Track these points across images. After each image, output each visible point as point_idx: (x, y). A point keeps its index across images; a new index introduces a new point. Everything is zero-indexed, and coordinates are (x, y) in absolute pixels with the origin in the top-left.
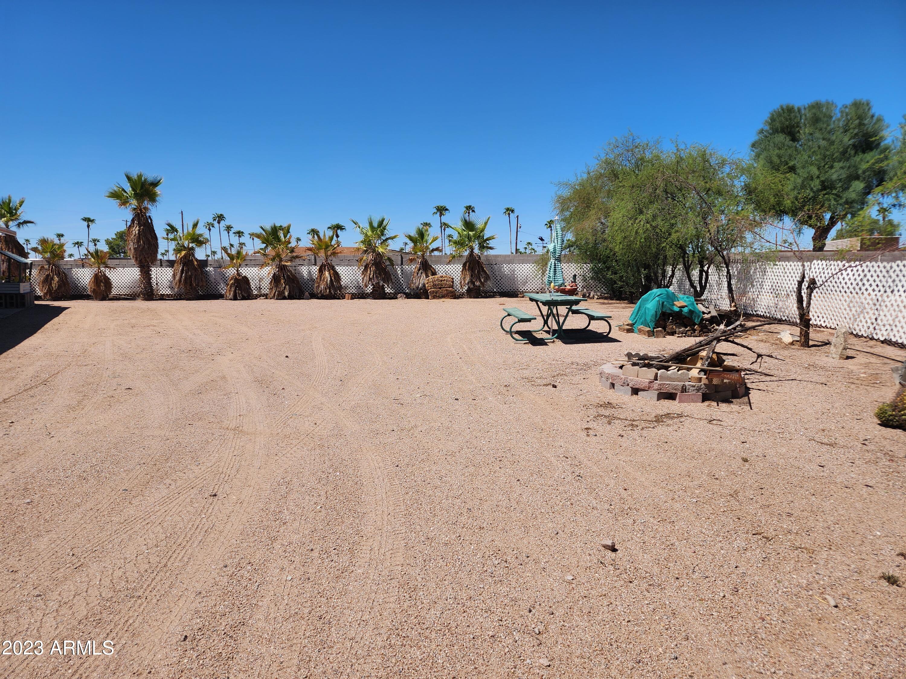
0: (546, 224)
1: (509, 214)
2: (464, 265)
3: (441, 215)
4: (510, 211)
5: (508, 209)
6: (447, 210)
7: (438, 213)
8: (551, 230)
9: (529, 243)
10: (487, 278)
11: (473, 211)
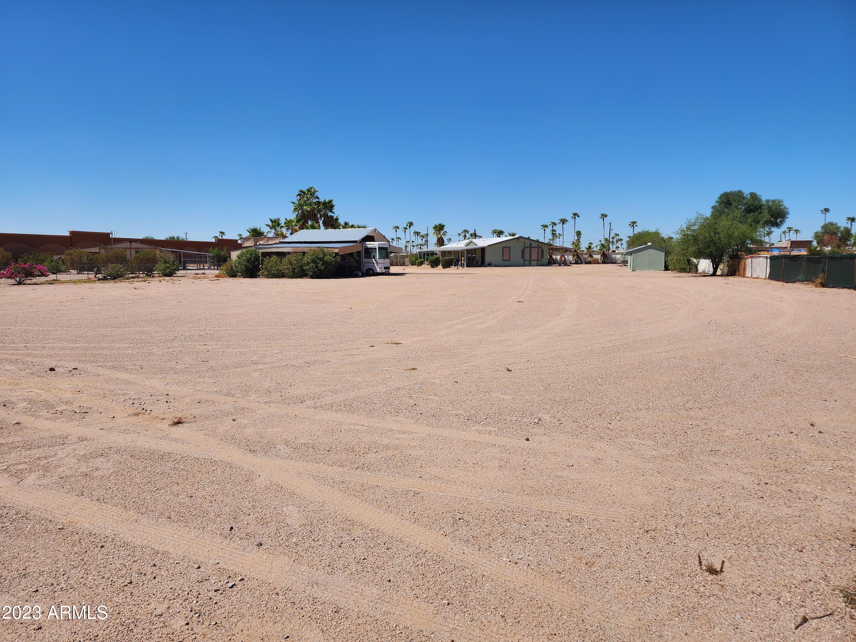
0: (630, 224)
1: (603, 219)
2: (601, 255)
3: (563, 223)
4: (604, 216)
5: (603, 215)
6: (567, 221)
7: (562, 223)
8: (633, 228)
9: (617, 235)
10: (608, 259)
11: (578, 216)
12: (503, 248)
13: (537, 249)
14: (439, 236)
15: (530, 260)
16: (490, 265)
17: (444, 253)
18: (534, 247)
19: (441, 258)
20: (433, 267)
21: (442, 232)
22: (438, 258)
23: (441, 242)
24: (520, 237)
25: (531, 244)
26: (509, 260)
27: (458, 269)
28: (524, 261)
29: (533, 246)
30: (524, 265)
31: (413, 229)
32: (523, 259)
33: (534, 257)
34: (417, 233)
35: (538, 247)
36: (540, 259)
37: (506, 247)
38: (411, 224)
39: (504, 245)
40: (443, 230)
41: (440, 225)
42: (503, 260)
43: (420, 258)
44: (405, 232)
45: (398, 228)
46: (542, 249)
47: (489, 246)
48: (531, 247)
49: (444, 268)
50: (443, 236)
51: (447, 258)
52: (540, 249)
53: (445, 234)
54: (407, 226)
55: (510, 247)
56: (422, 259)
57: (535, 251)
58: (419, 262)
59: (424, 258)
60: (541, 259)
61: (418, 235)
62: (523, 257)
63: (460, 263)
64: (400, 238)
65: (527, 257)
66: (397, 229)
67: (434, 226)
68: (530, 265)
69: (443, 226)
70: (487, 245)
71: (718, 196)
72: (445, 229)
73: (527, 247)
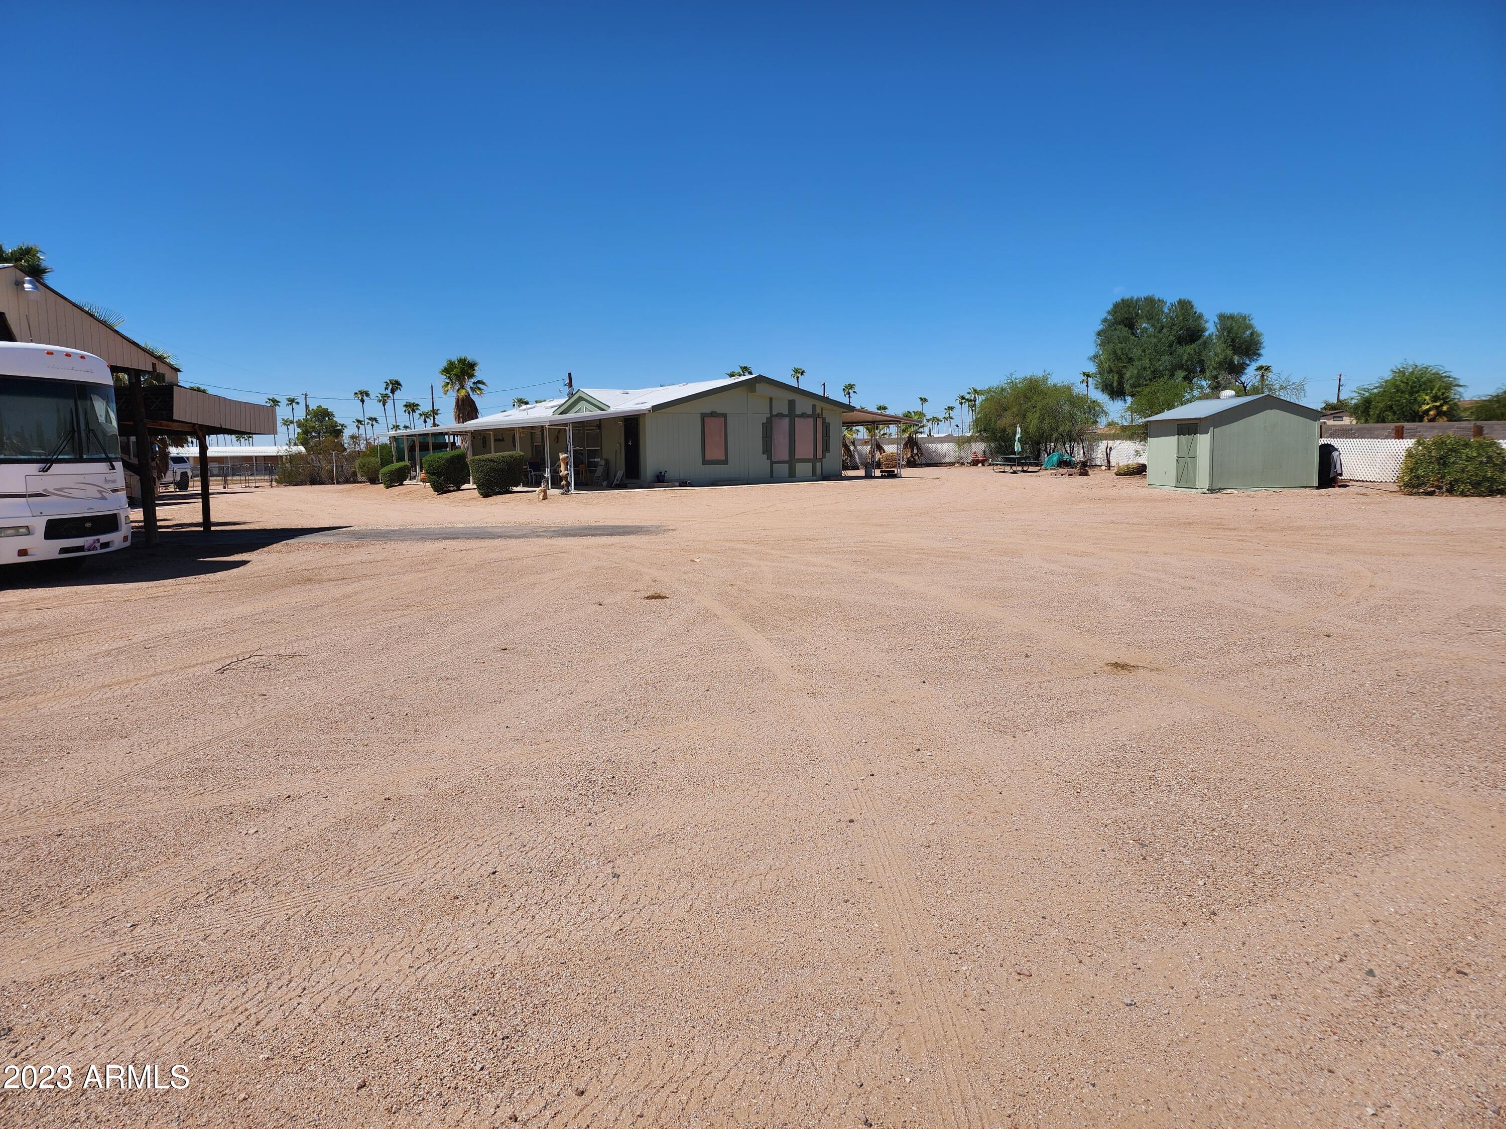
12: (704, 416)
13: (811, 420)
14: (463, 393)
15: (792, 461)
16: (660, 480)
17: (481, 438)
18: (803, 415)
19: (469, 458)
20: (441, 489)
21: (469, 383)
22: (462, 457)
23: (467, 409)
24: (761, 379)
25: (792, 404)
26: (725, 462)
27: (545, 497)
28: (772, 463)
29: (798, 412)
30: (772, 478)
31: (402, 397)
32: (769, 457)
33: (804, 449)
34: (411, 407)
35: (815, 416)
36: (819, 455)
37: (713, 414)
38: (395, 386)
39: (707, 406)
40: (471, 376)
41: (462, 361)
42: (705, 462)
43: (401, 459)
44: (384, 405)
45: (367, 394)
46: (824, 419)
47: (656, 408)
48: (792, 415)
49: (486, 495)
50: (474, 397)
51: (493, 455)
52: (819, 421)
53: (479, 389)
54: (386, 389)
55: (725, 416)
56: (407, 463)
57: (804, 428)
58: (391, 473)
59: (412, 459)
60: (824, 456)
61: (414, 411)
62: (768, 449)
63: (548, 475)
64: (375, 420)
65: (781, 451)
66: (365, 398)
67: (445, 364)
68: (792, 477)
69: (472, 366)
70: (648, 406)
71: (1110, 307)
72: (479, 374)
73: (780, 415)
